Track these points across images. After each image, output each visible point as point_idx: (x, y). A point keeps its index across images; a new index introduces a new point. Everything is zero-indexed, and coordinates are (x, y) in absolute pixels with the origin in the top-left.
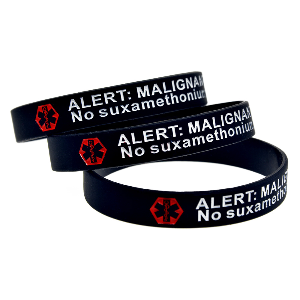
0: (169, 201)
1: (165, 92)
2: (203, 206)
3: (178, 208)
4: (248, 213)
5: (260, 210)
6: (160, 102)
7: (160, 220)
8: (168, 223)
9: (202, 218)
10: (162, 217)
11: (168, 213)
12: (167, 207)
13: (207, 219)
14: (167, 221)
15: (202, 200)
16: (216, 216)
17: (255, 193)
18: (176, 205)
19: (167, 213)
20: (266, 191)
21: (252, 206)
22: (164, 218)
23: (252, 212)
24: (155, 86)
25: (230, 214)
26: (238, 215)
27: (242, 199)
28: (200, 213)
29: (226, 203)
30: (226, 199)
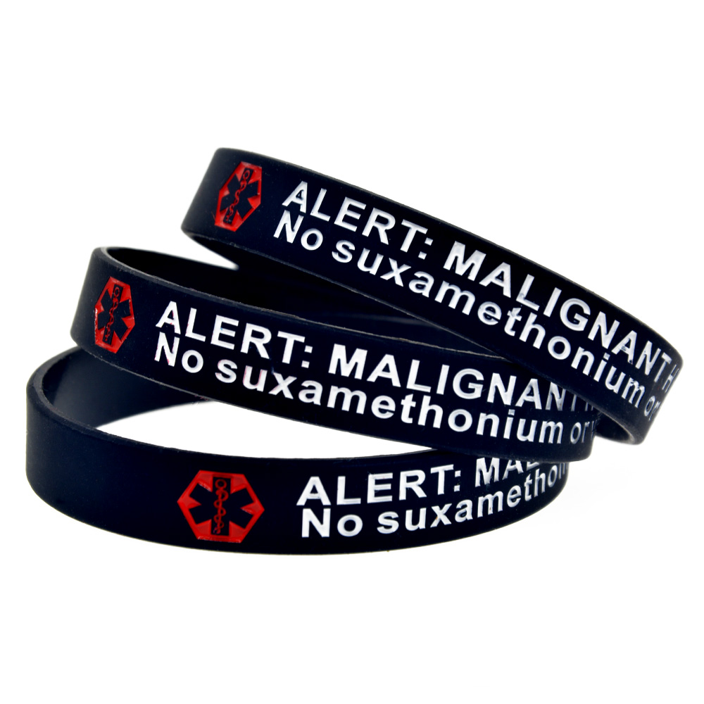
0: (229, 481)
1: (520, 299)
2: (314, 496)
3: (251, 501)
4: (435, 524)
5: (472, 518)
6: (489, 313)
7: (203, 530)
8: (222, 539)
9: (312, 528)
10: (209, 523)
11: (225, 512)
12: (223, 496)
13: (324, 531)
14: (221, 534)
15: (315, 481)
16: (350, 525)
17: (458, 474)
18: (244, 491)
19: (222, 512)
20: (491, 470)
21: (447, 507)
22: (214, 525)
23: (446, 521)
24: (505, 269)
25: (388, 523)
26: (409, 526)
27: (421, 486)
28: (308, 516)
29: (378, 494)
30: (378, 482)
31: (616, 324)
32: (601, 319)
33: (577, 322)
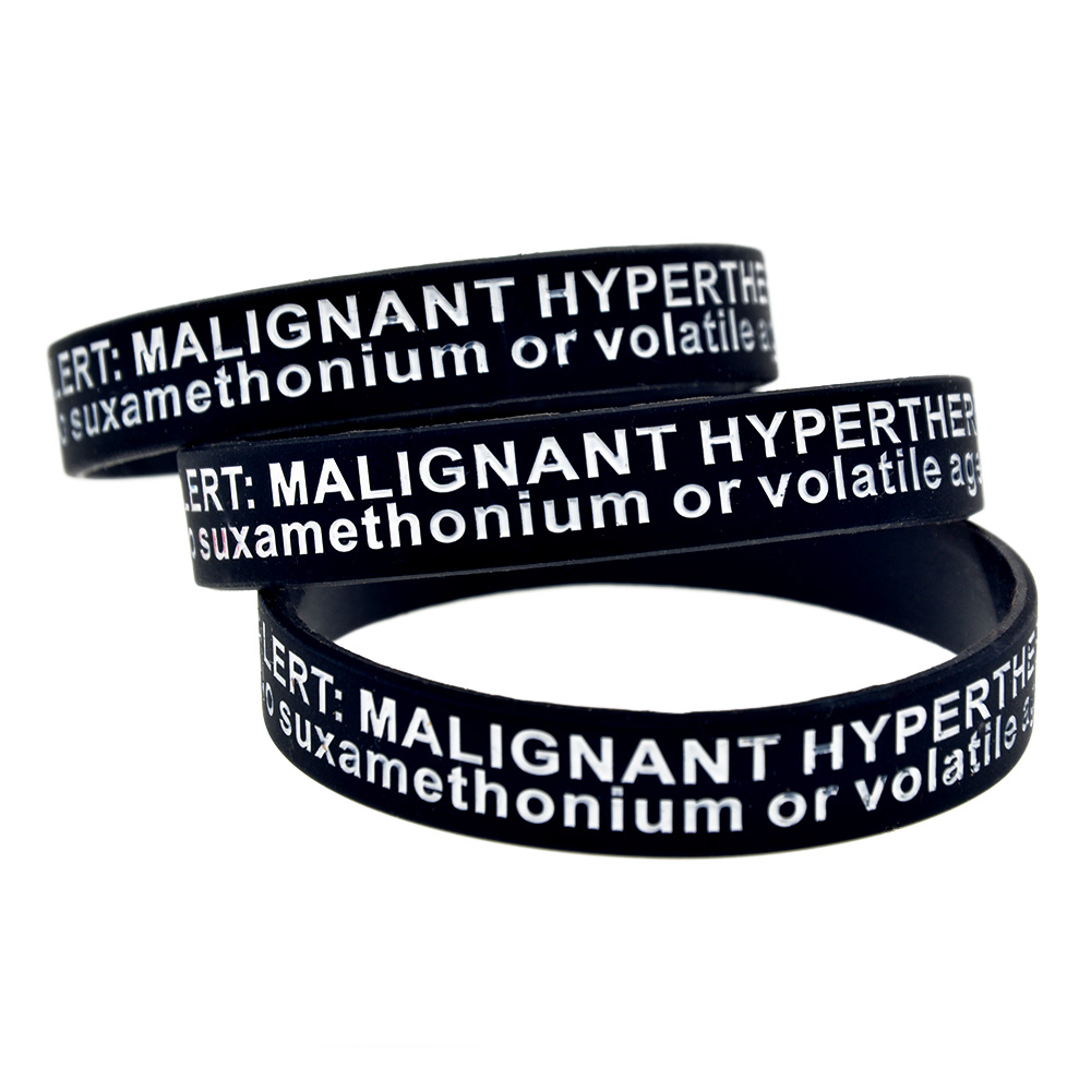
31: (352, 302)
32: (326, 310)
33: (298, 334)
